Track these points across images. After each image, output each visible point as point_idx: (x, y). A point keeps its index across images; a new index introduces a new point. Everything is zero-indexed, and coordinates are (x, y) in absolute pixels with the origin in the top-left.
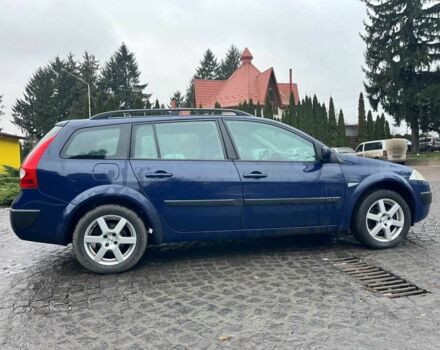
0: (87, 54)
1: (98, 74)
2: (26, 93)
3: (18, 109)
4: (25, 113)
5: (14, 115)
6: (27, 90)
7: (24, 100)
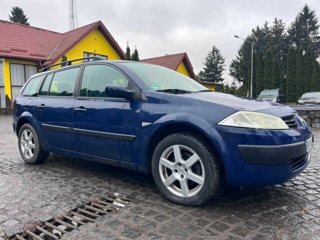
0: (276, 19)
1: (285, 33)
2: (238, 55)
3: (232, 66)
4: (237, 68)
5: (230, 70)
6: (239, 53)
7: (237, 59)
